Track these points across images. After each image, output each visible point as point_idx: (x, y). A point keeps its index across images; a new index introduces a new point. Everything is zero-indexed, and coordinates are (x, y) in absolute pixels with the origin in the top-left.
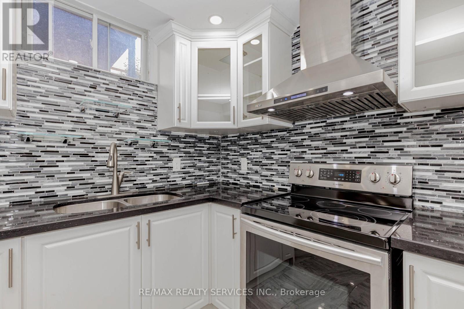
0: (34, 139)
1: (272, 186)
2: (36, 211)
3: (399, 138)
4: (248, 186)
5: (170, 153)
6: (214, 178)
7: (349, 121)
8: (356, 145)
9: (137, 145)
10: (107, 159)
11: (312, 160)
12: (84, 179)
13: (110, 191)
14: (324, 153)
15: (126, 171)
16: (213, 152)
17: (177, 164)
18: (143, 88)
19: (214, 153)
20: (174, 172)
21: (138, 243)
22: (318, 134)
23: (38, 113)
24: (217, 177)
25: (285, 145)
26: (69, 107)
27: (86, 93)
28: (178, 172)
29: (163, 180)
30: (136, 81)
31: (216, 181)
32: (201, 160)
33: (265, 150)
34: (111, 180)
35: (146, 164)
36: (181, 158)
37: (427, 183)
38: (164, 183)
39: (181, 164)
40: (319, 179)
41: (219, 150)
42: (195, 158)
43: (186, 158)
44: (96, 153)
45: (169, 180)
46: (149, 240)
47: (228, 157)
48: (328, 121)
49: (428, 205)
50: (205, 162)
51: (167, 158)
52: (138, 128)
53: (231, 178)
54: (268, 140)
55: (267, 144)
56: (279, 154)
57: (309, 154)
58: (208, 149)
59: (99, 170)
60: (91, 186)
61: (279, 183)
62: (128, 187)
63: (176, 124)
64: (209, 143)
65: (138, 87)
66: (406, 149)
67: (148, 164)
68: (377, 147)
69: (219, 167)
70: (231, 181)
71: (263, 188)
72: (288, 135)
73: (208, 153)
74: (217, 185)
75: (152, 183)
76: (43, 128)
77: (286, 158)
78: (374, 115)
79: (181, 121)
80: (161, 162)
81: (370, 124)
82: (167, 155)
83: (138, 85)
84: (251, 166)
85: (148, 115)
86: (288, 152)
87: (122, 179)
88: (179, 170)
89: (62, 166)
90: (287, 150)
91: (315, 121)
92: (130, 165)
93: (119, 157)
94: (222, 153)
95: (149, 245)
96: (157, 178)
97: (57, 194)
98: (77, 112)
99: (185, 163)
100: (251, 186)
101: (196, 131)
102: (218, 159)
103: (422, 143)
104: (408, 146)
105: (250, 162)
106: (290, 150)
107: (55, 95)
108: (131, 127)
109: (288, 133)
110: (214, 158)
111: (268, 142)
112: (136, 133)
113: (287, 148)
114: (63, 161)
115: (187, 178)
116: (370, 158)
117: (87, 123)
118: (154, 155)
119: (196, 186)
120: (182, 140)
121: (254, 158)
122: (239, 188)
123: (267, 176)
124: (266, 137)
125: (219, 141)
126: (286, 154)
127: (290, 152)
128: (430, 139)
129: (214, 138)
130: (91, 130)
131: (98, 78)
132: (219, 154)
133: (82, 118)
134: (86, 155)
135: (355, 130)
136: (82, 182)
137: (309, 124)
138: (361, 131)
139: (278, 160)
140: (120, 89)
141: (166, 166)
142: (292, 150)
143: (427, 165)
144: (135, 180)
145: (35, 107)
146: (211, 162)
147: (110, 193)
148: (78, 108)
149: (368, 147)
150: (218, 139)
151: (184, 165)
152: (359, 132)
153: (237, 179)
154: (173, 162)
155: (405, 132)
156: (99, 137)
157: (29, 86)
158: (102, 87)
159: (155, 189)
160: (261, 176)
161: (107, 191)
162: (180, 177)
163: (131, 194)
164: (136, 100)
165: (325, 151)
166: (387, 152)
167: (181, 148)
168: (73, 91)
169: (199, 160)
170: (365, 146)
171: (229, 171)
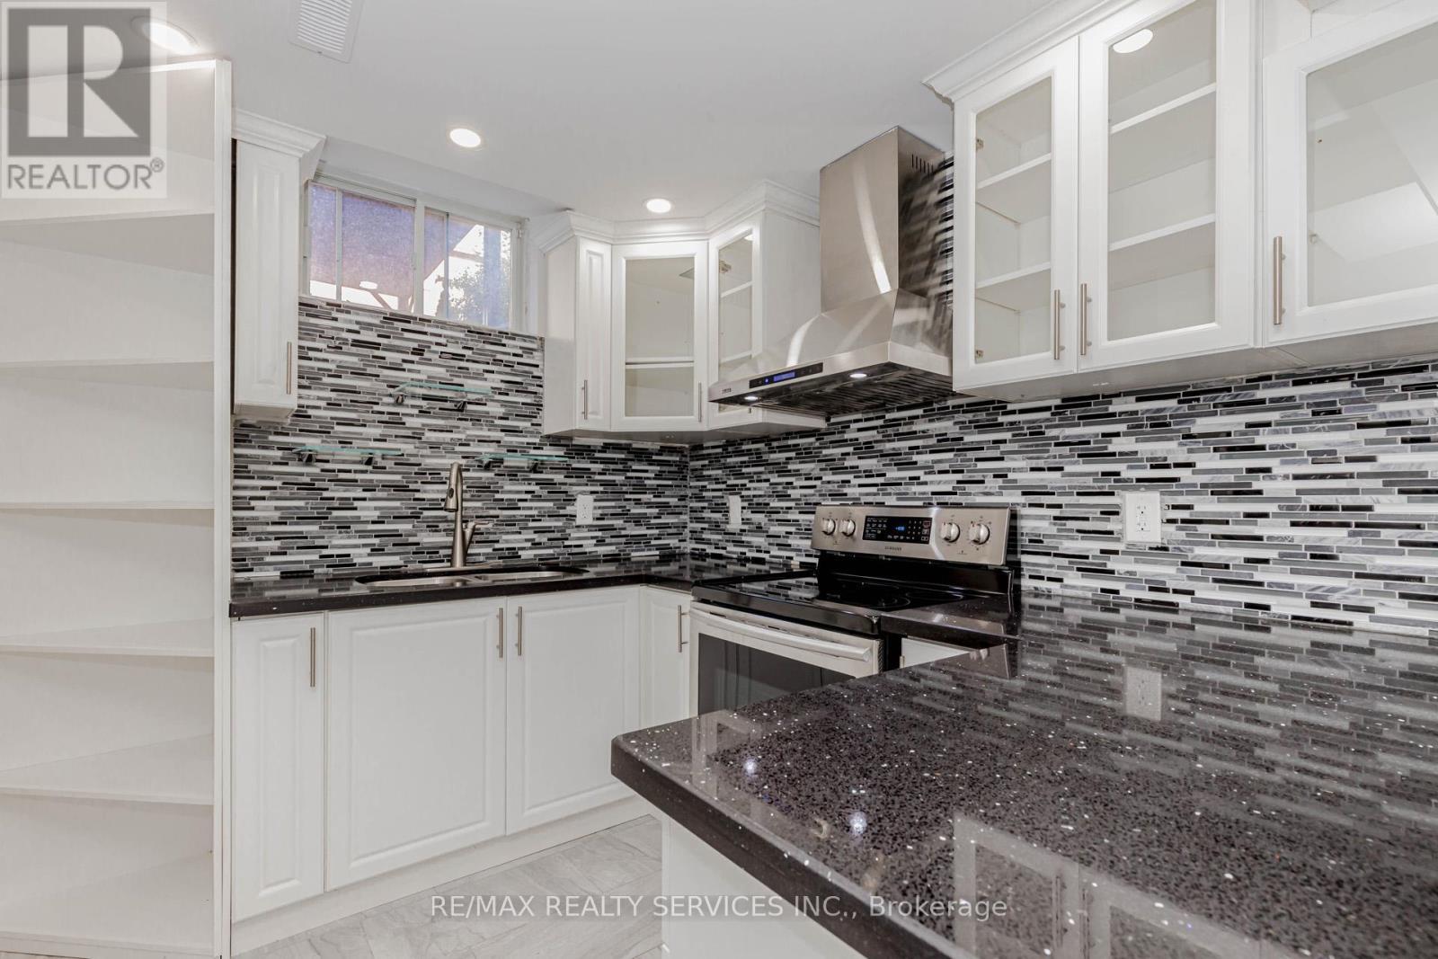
0: (319, 457)
1: (788, 558)
2: (321, 591)
3: (1002, 453)
4: (743, 560)
5: (571, 485)
6: (673, 542)
7: (923, 416)
8: (932, 467)
9: (502, 468)
10: (444, 496)
11: (859, 499)
12: (401, 535)
13: (448, 561)
14: (882, 485)
15: (479, 520)
16: (670, 483)
17: (585, 508)
18: (513, 346)
19: (671, 486)
20: (578, 527)
21: (501, 647)
22: (870, 442)
23: (325, 409)
24: (680, 541)
25: (812, 466)
26: (374, 394)
27: (406, 366)
28: (587, 526)
29: (555, 543)
30: (500, 333)
31: (677, 551)
32: (640, 500)
33: (775, 479)
34: (451, 539)
35: (519, 508)
36: (594, 496)
37: (1041, 542)
38: (557, 550)
39: (595, 508)
40: (864, 538)
41: (684, 478)
42: (627, 496)
43: (605, 496)
44: (422, 483)
45: (567, 543)
46: (519, 645)
47: (705, 494)
48: (889, 416)
49: (1043, 585)
50: (649, 505)
51: (563, 496)
52: (502, 431)
53: (708, 542)
54: (781, 456)
55: (779, 464)
56: (802, 487)
57: (854, 486)
58: (658, 476)
59: (428, 517)
60: (414, 548)
61: (800, 550)
62: (484, 554)
63: (580, 424)
64: (660, 463)
65: (504, 345)
66: (1011, 476)
67: (524, 508)
68: (968, 471)
69: (685, 518)
70: (710, 550)
71: (772, 563)
72: (817, 444)
73: (658, 486)
74: (679, 561)
75: (530, 548)
76: (331, 437)
77: (813, 495)
78: (962, 406)
79: (589, 416)
80: (551, 504)
81: (956, 423)
82: (563, 488)
83: (504, 341)
84: (748, 514)
85: (523, 404)
86: (818, 483)
87: (471, 537)
88: (590, 521)
89: (364, 509)
90: (817, 479)
91: (866, 416)
92: (487, 508)
93: (466, 492)
94: (692, 484)
95: (520, 653)
96: (543, 538)
97: (355, 561)
98: (388, 404)
99: (604, 507)
100: (747, 560)
101: (628, 435)
102: (682, 498)
103: (1034, 464)
104: (1014, 470)
105: (746, 504)
106: (820, 478)
107: (352, 373)
108: (489, 430)
109: (817, 440)
110: (672, 497)
111: (781, 461)
112: (499, 442)
113: (816, 473)
114: (364, 499)
115: (608, 541)
116: (955, 494)
117: (407, 425)
118: (536, 488)
119: (629, 559)
120: (597, 455)
121: (754, 496)
122: (725, 566)
123: (779, 537)
124: (778, 447)
125: (686, 456)
126: (814, 487)
127: (823, 483)
128: (1046, 455)
129: (672, 450)
130: (414, 438)
131: (425, 333)
132: (685, 486)
133: (398, 414)
134: (404, 489)
135: (931, 436)
136: (397, 540)
137: (856, 421)
138: (942, 438)
139: (800, 500)
140: (468, 353)
141: (562, 512)
142: (825, 479)
143: (1041, 506)
144: (498, 542)
145: (319, 398)
146: (666, 505)
147: (449, 564)
148: (390, 395)
149: (954, 472)
150: (682, 452)
151: (600, 511)
152: (939, 441)
153: (721, 544)
154: (577, 503)
155: (1011, 441)
156: (427, 452)
157: (310, 359)
158: (435, 352)
159: (537, 561)
160: (768, 536)
161: (443, 561)
162: (592, 538)
163: (488, 567)
164: (500, 373)
165: (880, 480)
166: (982, 482)
167: (594, 473)
168: (382, 363)
169: (635, 500)
170: (948, 468)
171: (706, 526)
